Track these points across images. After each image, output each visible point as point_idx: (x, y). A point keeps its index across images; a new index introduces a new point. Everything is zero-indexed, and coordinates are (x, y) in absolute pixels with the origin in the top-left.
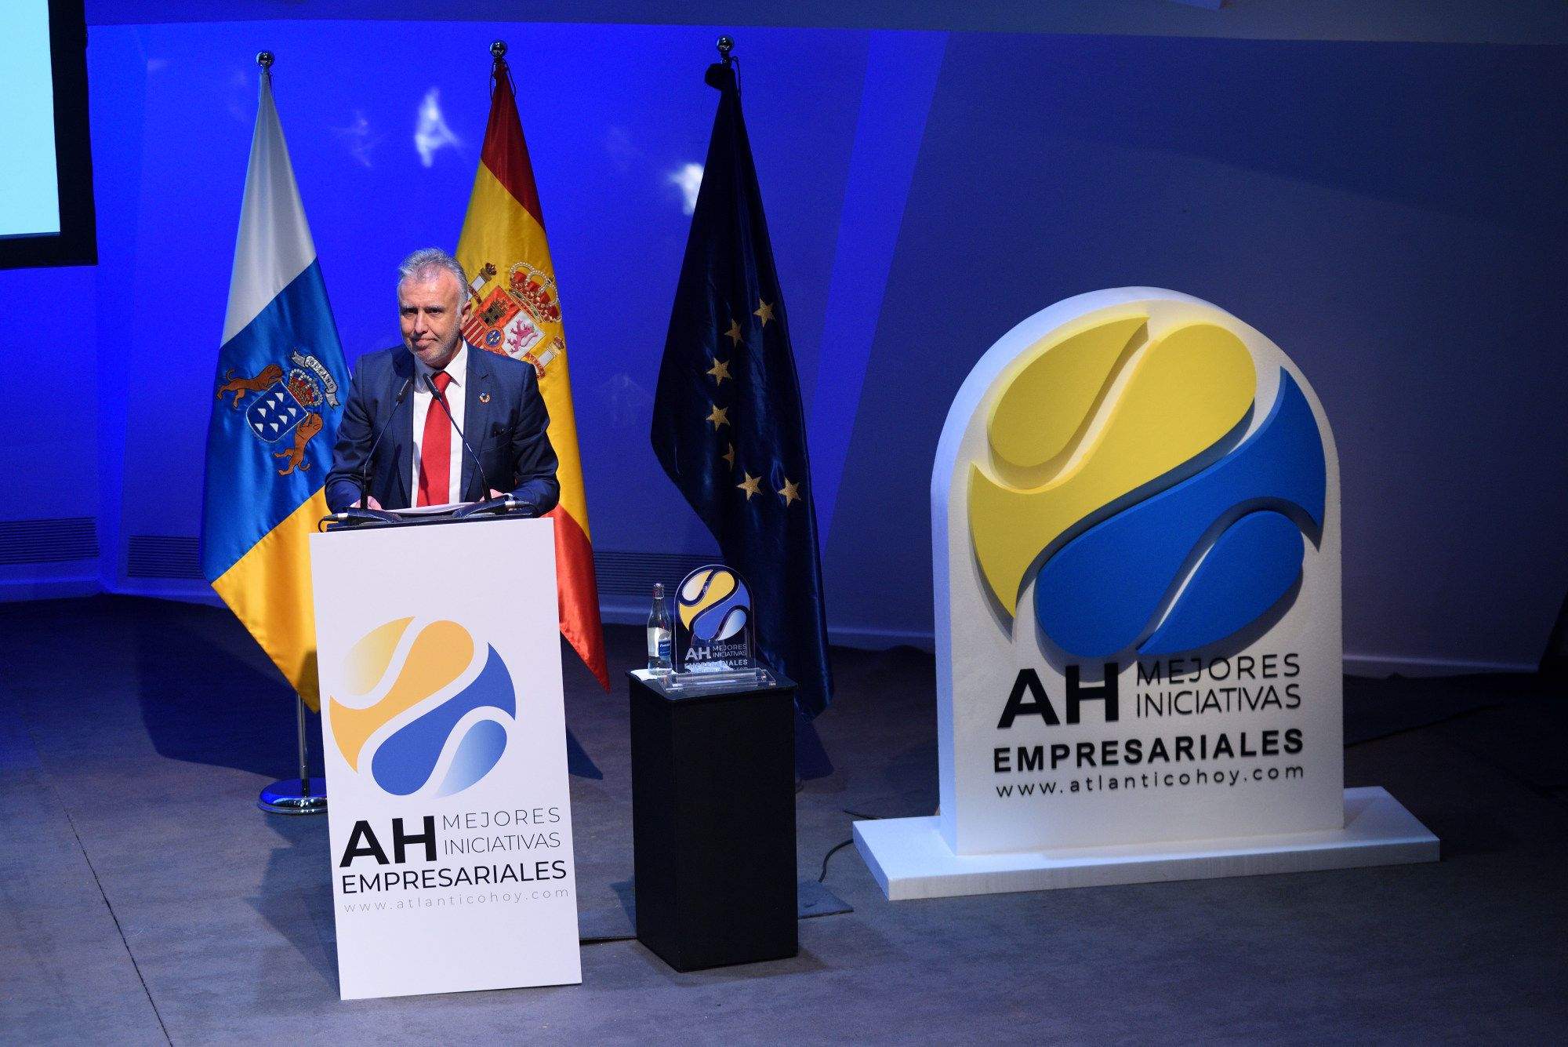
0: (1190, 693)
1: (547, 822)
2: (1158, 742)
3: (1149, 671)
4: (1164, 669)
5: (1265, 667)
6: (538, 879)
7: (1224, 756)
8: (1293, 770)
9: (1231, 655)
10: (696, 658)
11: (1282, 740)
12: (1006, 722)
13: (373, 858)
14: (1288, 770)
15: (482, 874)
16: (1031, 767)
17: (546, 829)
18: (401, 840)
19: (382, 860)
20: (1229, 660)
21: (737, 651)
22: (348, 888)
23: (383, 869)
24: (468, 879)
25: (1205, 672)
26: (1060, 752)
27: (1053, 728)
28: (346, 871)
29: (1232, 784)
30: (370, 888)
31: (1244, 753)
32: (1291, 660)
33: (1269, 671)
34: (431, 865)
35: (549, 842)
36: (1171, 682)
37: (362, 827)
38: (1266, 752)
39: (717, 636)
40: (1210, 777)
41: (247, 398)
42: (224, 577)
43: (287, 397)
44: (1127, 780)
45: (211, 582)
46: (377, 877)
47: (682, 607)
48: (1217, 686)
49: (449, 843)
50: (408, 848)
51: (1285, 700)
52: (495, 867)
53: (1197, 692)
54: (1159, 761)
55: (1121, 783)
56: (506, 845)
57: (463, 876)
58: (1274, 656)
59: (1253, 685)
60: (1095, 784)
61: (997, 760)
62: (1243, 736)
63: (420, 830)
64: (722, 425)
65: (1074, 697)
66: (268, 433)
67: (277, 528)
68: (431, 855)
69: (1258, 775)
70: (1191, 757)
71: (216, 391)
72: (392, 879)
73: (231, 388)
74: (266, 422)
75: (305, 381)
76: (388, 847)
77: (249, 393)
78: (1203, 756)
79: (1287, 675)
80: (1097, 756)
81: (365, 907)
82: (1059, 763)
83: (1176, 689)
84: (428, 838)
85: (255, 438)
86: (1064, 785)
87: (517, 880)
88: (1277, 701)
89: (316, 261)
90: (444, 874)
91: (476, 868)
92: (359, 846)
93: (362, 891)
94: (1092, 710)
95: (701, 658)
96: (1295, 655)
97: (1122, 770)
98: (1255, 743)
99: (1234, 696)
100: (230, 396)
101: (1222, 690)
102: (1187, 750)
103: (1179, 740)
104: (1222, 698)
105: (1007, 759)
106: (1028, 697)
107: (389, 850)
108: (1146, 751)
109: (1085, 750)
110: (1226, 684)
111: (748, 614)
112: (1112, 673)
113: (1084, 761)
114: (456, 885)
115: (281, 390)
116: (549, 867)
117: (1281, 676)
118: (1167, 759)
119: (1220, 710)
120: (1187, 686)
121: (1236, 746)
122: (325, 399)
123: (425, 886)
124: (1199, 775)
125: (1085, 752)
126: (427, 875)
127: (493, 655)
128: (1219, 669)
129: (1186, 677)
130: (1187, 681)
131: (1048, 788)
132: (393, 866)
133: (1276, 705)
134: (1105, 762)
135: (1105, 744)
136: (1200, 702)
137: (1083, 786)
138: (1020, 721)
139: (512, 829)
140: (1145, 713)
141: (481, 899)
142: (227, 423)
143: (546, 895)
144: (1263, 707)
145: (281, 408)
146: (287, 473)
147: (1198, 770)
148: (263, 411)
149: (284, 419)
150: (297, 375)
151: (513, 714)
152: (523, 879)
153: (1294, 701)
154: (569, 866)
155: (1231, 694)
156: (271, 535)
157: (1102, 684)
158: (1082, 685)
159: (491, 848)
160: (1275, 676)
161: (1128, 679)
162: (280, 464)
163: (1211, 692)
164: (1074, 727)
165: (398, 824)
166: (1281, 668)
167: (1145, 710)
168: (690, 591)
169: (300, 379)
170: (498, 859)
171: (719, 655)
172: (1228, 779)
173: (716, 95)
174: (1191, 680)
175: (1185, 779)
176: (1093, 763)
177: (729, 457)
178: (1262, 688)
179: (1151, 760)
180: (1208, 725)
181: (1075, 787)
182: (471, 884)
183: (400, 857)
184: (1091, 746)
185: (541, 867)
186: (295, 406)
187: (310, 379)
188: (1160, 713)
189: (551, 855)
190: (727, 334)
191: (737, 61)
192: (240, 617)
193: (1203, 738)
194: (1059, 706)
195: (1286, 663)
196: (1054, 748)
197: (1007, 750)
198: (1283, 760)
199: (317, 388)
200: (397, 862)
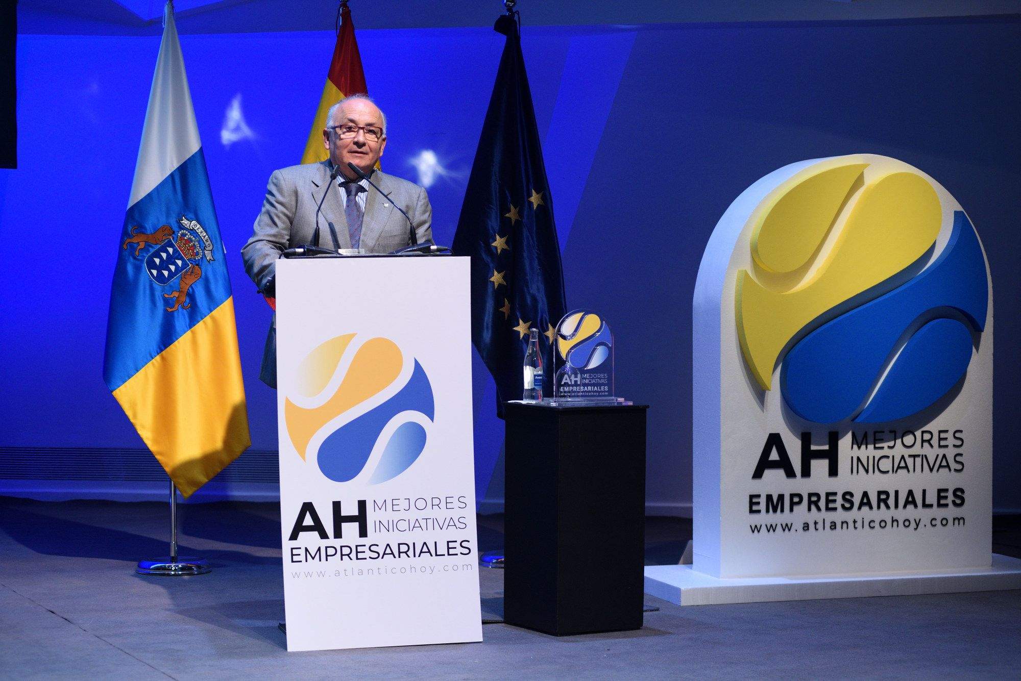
0: (888, 457)
1: (457, 509)
2: (865, 494)
3: (859, 440)
4: (870, 438)
5: (940, 439)
6: (449, 554)
7: (910, 507)
8: (959, 520)
9: (917, 429)
10: (570, 383)
11: (951, 497)
12: (758, 474)
13: (316, 534)
14: (954, 519)
15: (404, 550)
16: (775, 511)
17: (456, 514)
18: (339, 519)
19: (324, 535)
20: (916, 433)
21: (600, 379)
22: (295, 558)
23: (324, 543)
24: (392, 553)
25: (899, 441)
26: (796, 500)
27: (792, 480)
28: (294, 544)
29: (916, 529)
30: (313, 558)
31: (925, 505)
32: (957, 435)
33: (942, 443)
34: (363, 541)
35: (458, 525)
36: (875, 448)
37: (307, 507)
38: (939, 505)
39: (586, 365)
40: (901, 523)
41: (146, 249)
42: (122, 388)
43: (175, 251)
44: (842, 523)
45: (112, 391)
46: (319, 549)
47: (560, 340)
48: (907, 452)
49: (377, 523)
50: (345, 526)
51: (953, 465)
52: (414, 544)
53: (893, 457)
54: (865, 509)
55: (839, 525)
56: (424, 526)
57: (388, 551)
58: (946, 431)
59: (932, 453)
60: (820, 526)
61: (752, 504)
62: (924, 491)
63: (355, 512)
64: (500, 285)
65: (808, 456)
66: (160, 278)
67: (164, 352)
68: (363, 533)
69: (934, 522)
70: (888, 507)
71: (122, 242)
72: (331, 551)
73: (135, 240)
74: (159, 269)
75: (190, 240)
76: (328, 525)
77: (148, 246)
78: (896, 506)
79: (955, 446)
80: (822, 503)
81: (309, 574)
82: (795, 508)
83: (879, 454)
84: (361, 518)
85: (151, 281)
86: (798, 525)
87: (431, 555)
88: (948, 466)
89: (201, 150)
90: (373, 548)
91: (399, 544)
92: (305, 524)
93: (306, 561)
94: (820, 466)
95: (573, 383)
96: (961, 431)
97: (839, 516)
98: (932, 498)
99: (918, 460)
100: (132, 248)
101: (910, 456)
102: (885, 501)
103: (880, 493)
104: (910, 461)
105: (758, 503)
106: (774, 456)
107: (329, 527)
108: (857, 500)
109: (814, 499)
110: (913, 451)
111: (610, 349)
112: (834, 440)
113: (813, 507)
114: (382, 558)
115: (172, 246)
116: (457, 545)
117: (951, 446)
118: (871, 508)
119: (908, 471)
120: (886, 452)
121: (919, 501)
122: (204, 255)
123: (357, 559)
124: (893, 521)
125: (813, 500)
126: (360, 549)
127: (418, 367)
128: (908, 440)
129: (885, 445)
130: (886, 448)
131: (787, 527)
132: (332, 541)
133: (947, 470)
134: (828, 509)
135: (828, 494)
136: (895, 465)
137: (812, 526)
138: (768, 473)
139: (429, 513)
140: (856, 472)
141: (403, 570)
142: (130, 269)
143: (455, 568)
144: (938, 470)
145: (171, 259)
146: (172, 310)
147: (893, 517)
148: (157, 261)
149: (173, 268)
150: (184, 235)
151: (432, 419)
152: (436, 555)
153: (959, 467)
154: (474, 545)
155: (917, 459)
156: (158, 358)
157: (826, 447)
158: (813, 448)
159: (411, 529)
160: (947, 446)
161: (845, 443)
162: (167, 302)
163: (903, 457)
164: (806, 480)
165: (337, 506)
166: (951, 441)
167: (856, 469)
168: (568, 326)
169: (186, 238)
170: (417, 538)
171: (587, 381)
172: (913, 525)
173: (502, 39)
174: (889, 447)
175: (883, 524)
176: (819, 509)
177: (505, 309)
178: (938, 455)
179: (859, 508)
180: (899, 483)
181: (806, 527)
182: (395, 557)
183: (338, 534)
184: (818, 495)
185: (451, 545)
186: (181, 259)
187: (194, 239)
188: (867, 471)
189: (459, 535)
190: (507, 215)
191: (518, 14)
192: (132, 420)
193: (897, 492)
194: (796, 463)
195: (955, 437)
196: (792, 496)
197: (759, 496)
198: (951, 512)
199: (198, 245)
200: (335, 537)
